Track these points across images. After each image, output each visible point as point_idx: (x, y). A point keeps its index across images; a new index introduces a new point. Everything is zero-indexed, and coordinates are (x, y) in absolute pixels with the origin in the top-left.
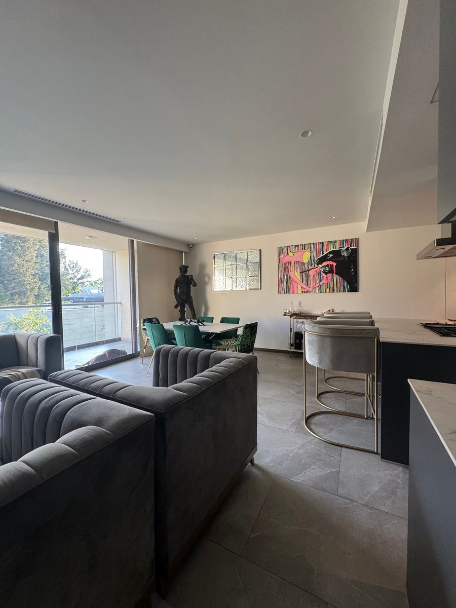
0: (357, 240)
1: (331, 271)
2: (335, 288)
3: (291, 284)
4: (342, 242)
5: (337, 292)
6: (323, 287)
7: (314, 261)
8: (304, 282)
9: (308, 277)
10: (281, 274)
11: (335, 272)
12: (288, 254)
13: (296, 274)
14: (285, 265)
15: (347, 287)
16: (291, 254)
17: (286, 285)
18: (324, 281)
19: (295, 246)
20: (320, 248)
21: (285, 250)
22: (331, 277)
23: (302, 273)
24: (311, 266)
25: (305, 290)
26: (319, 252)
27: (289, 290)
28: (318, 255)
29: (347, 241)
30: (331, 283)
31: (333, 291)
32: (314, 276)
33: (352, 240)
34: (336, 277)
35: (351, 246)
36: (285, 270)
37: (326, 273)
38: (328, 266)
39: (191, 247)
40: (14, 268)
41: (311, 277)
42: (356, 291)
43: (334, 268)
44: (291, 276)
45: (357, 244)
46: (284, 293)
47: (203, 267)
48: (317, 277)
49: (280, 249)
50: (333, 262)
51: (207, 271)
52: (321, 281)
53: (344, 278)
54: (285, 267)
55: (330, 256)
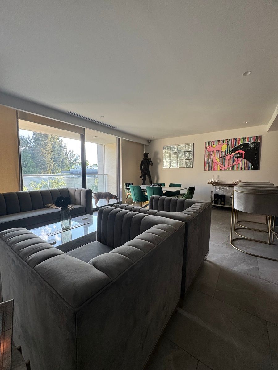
0: (261, 137)
1: (241, 157)
2: (243, 168)
3: (213, 165)
4: (250, 138)
5: (244, 169)
6: (235, 167)
7: (229, 150)
8: (222, 164)
9: (224, 160)
10: (207, 158)
11: (243, 157)
12: (212, 146)
13: (217, 159)
14: (210, 153)
15: (251, 167)
16: (214, 146)
17: (210, 165)
18: (235, 163)
19: (217, 141)
20: (234, 142)
21: (210, 144)
22: (240, 160)
23: (221, 158)
24: (227, 153)
25: (222, 168)
26: (233, 145)
27: (212, 168)
28: (232, 146)
29: (253, 137)
30: (240, 164)
31: (242, 169)
32: (229, 160)
33: (257, 137)
34: (244, 161)
35: (256, 141)
36: (210, 156)
37: (237, 158)
38: (239, 153)
39: (150, 142)
40: (41, 155)
41: (227, 161)
42: (258, 170)
43: (243, 155)
44: (213, 160)
45: (261, 140)
46: (208, 170)
47: (156, 154)
48: (231, 160)
49: (207, 143)
50: (243, 151)
51: (159, 156)
52: (233, 163)
53: (249, 161)
54: (209, 154)
55: (241, 147)
